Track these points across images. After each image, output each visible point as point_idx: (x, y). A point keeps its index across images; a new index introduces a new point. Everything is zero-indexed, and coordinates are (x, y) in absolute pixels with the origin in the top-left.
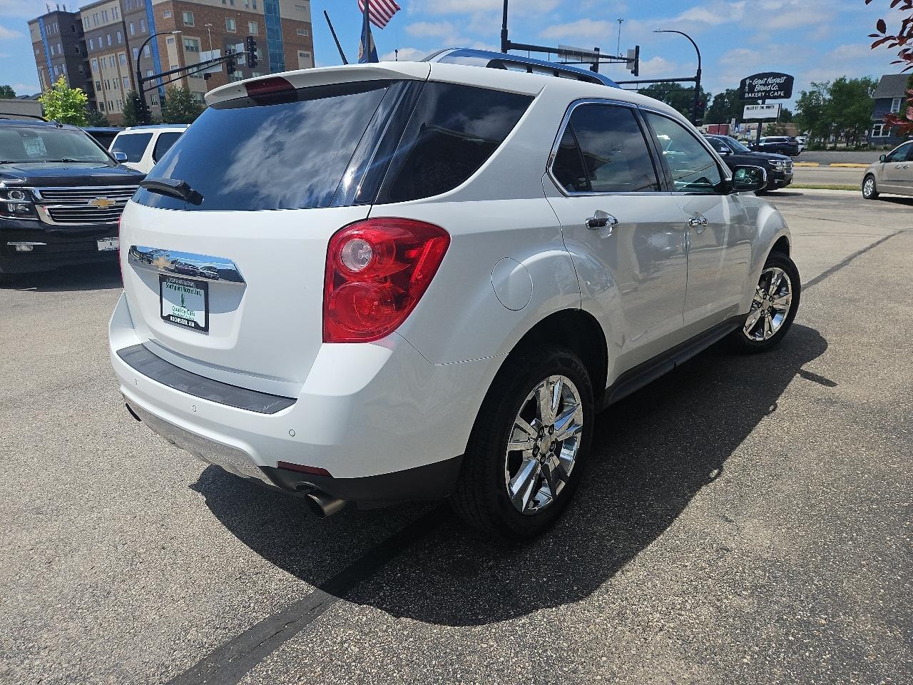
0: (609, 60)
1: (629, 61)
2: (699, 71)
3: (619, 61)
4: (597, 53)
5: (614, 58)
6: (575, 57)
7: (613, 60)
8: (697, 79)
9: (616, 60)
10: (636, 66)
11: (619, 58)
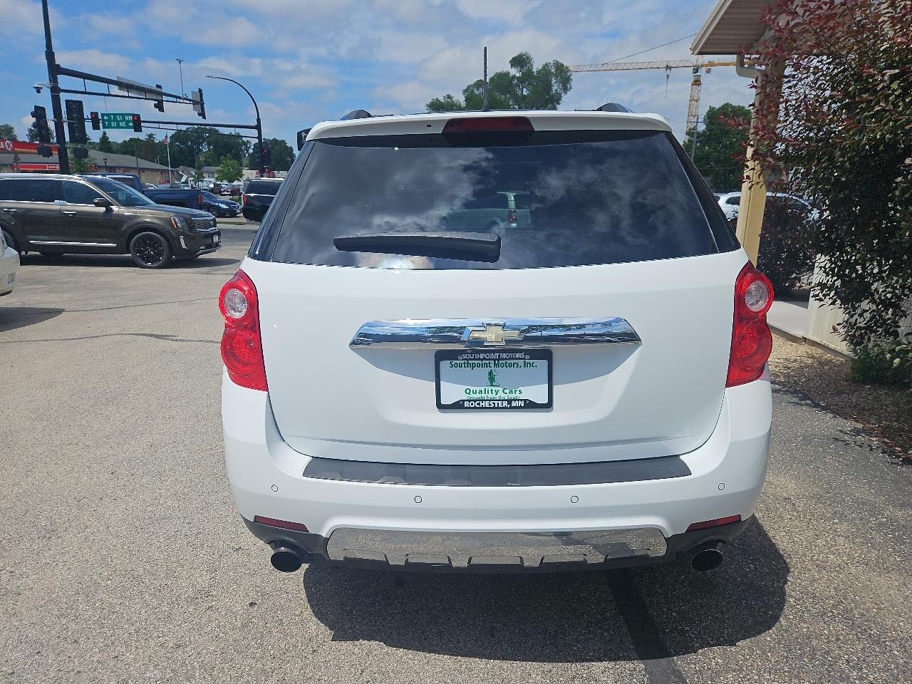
0: (174, 99)
1: (195, 103)
2: (259, 120)
3: (185, 101)
4: (159, 90)
5: (180, 98)
6: (138, 93)
7: (178, 100)
8: (258, 127)
9: (182, 101)
10: (203, 109)
11: (185, 99)
